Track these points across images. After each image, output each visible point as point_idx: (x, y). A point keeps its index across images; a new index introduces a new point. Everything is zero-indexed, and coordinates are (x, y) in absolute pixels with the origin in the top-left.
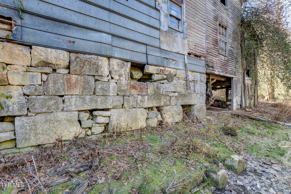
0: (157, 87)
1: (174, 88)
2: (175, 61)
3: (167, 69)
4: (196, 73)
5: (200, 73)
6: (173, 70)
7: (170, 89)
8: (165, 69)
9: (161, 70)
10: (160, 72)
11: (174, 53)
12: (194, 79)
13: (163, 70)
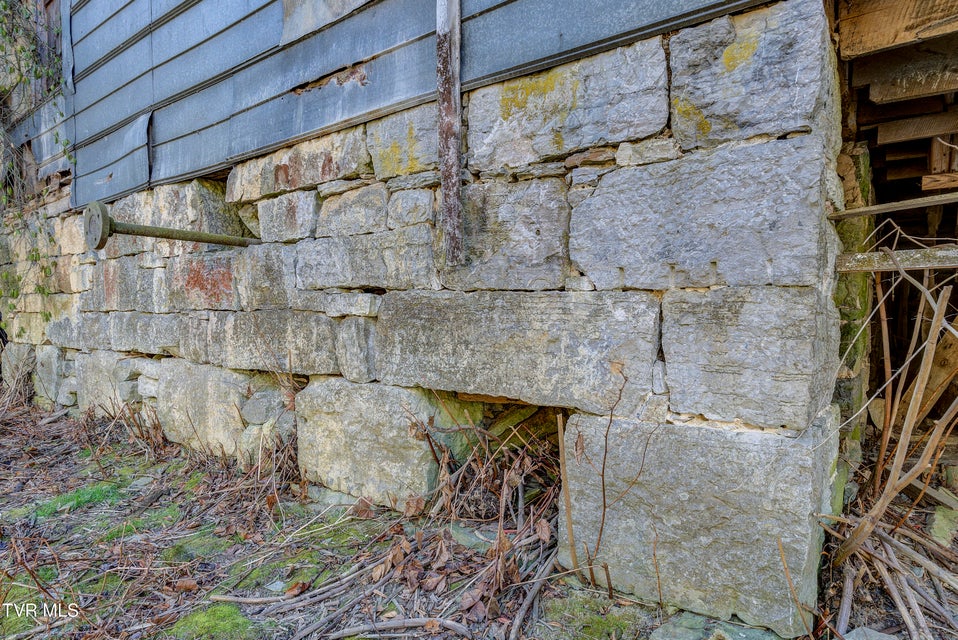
0: (269, 270)
1: (352, 262)
2: (362, 70)
3: (306, 149)
4: (576, 67)
5: (666, 34)
6: (336, 139)
7: (323, 270)
8: (296, 159)
9: (278, 168)
10: (277, 179)
11: (357, 19)
12: (558, 142)
13: (285, 168)
